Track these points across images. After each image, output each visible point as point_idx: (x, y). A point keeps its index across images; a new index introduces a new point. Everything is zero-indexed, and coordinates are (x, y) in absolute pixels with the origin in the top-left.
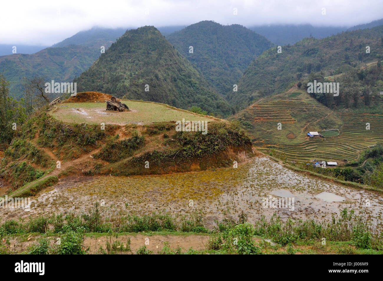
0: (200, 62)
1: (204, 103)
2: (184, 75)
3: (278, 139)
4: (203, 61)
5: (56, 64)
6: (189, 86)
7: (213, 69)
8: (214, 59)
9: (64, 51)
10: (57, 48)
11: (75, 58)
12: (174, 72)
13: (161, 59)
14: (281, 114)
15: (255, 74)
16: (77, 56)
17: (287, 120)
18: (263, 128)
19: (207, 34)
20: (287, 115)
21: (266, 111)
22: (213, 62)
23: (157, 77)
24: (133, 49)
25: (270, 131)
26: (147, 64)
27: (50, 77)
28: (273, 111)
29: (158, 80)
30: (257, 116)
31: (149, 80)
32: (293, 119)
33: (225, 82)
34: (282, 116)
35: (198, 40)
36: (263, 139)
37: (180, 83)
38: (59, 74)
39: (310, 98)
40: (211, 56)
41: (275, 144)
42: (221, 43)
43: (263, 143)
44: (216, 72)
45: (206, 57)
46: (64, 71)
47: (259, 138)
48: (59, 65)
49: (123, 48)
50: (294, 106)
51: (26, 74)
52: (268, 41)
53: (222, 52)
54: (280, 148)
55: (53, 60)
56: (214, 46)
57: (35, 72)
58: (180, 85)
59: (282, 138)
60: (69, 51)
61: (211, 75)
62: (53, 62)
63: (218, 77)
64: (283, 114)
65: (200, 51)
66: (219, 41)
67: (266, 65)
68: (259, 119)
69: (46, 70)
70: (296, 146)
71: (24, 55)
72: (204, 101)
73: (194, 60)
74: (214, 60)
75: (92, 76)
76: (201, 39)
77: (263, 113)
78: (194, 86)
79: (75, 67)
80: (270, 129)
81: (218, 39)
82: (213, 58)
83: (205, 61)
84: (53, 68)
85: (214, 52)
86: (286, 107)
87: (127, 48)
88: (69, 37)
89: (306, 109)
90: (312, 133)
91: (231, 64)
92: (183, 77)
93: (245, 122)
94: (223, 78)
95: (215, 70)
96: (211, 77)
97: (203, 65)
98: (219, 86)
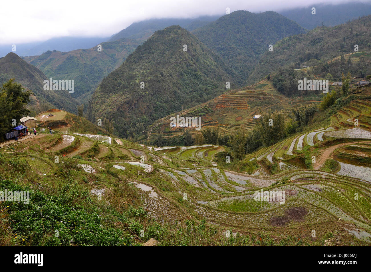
0: (227, 51)
1: (204, 92)
2: (191, 70)
3: (229, 120)
4: (230, 50)
5: (109, 56)
6: (195, 78)
7: (239, 57)
8: (241, 47)
9: (116, 44)
10: (110, 42)
11: (125, 51)
12: (182, 68)
13: (171, 58)
14: (239, 102)
15: (266, 63)
16: (126, 49)
17: (242, 106)
18: (220, 113)
19: (236, 24)
20: (245, 102)
21: (227, 100)
22: (239, 50)
23: (162, 74)
24: (153, 50)
25: (225, 115)
26: (158, 63)
27: (103, 68)
28: (234, 100)
29: (163, 77)
30: (220, 104)
31: (155, 77)
32: (248, 105)
33: (248, 69)
34: (240, 103)
35: (227, 31)
36: (218, 120)
37: (186, 76)
38: (111, 65)
39: (272, 88)
40: (238, 45)
41: (224, 124)
42: (249, 32)
43: (216, 123)
44: (241, 60)
45: (233, 46)
46: (115, 62)
47: (215, 120)
48: (111, 57)
49: (145, 50)
50: (253, 96)
51: (85, 67)
52: (298, 26)
53: (249, 41)
54: (226, 127)
55: (106, 53)
56: (242, 36)
57: (92, 64)
58: (186, 78)
59: (232, 120)
60: (120, 45)
61: (236, 62)
62: (106, 55)
63: (243, 64)
64: (241, 102)
65: (228, 41)
66: (247, 30)
67: (277, 54)
68: (221, 106)
69: (100, 62)
70: (238, 126)
71: (84, 50)
72: (204, 90)
73: (222, 49)
74: (240, 49)
75: (116, 75)
76: (231, 30)
77: (225, 101)
78: (199, 78)
79: (124, 58)
80: (225, 114)
81: (246, 29)
82: (239, 47)
83: (232, 50)
84: (106, 60)
85: (241, 41)
86: (247, 96)
87: (148, 50)
88: (124, 29)
89: (263, 97)
90: (256, 117)
91: (256, 51)
92: (190, 71)
93: (208, 109)
94: (246, 65)
95: (240, 58)
96: (236, 65)
97: (230, 54)
98: (242, 73)
